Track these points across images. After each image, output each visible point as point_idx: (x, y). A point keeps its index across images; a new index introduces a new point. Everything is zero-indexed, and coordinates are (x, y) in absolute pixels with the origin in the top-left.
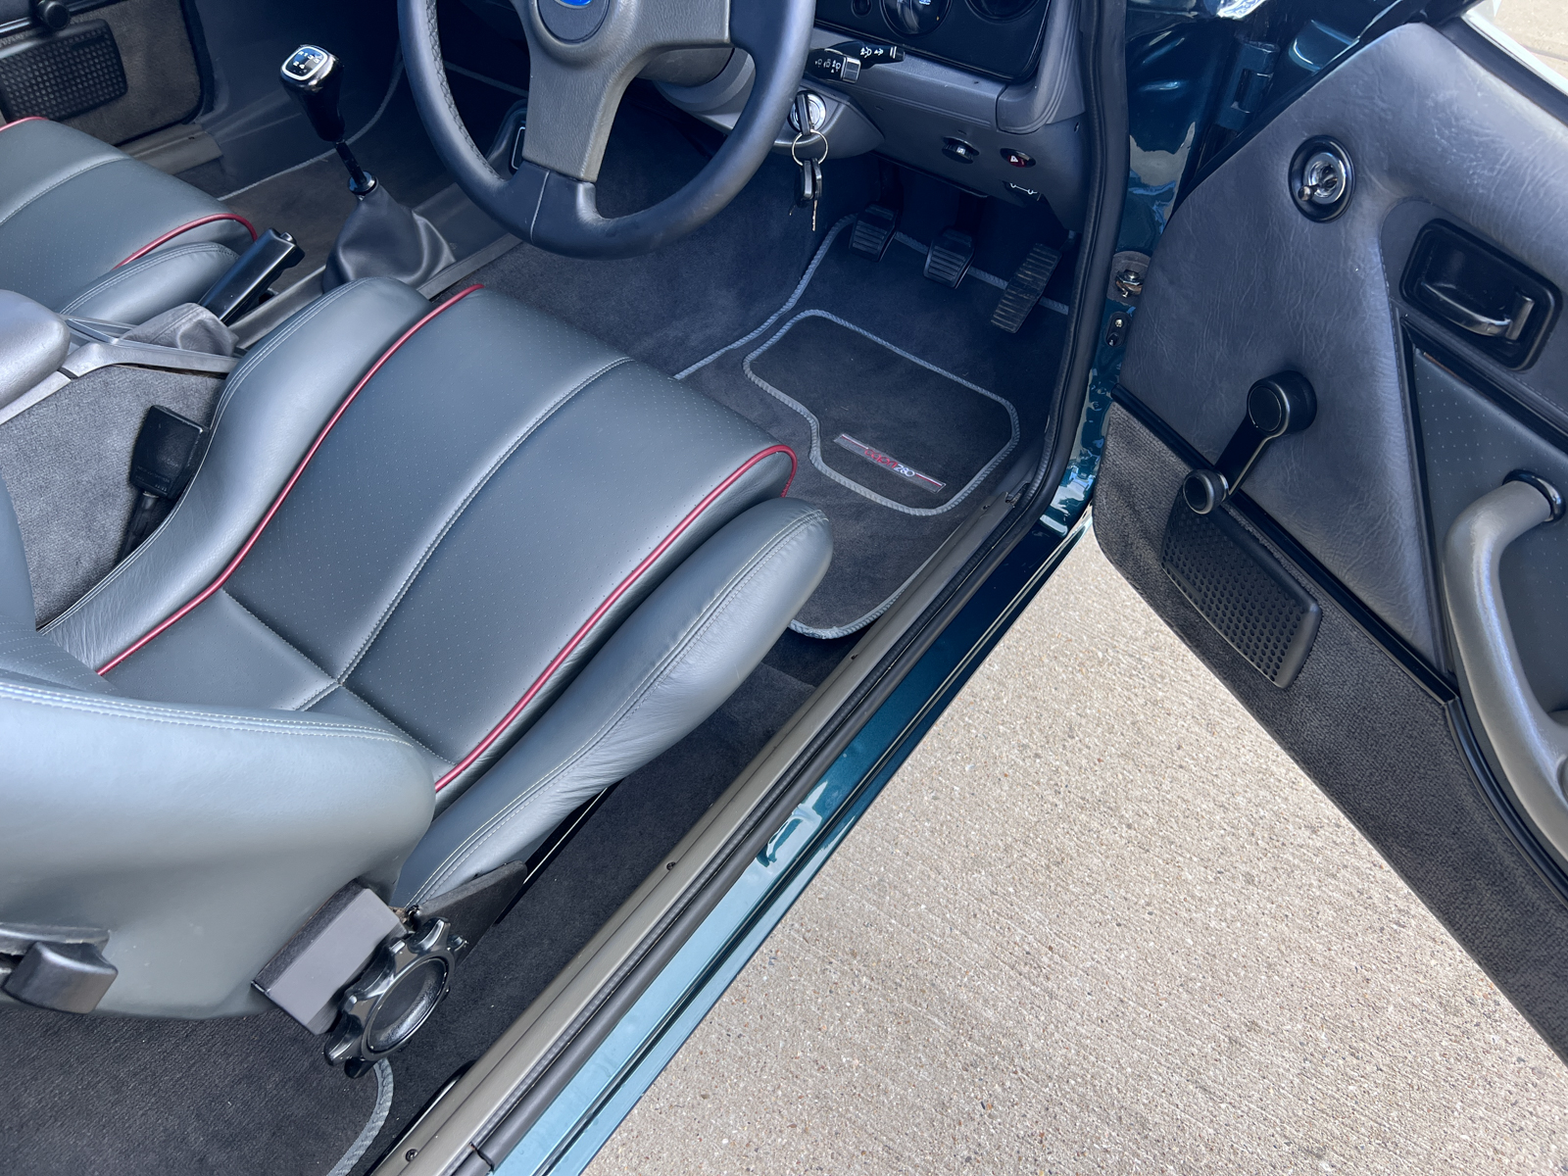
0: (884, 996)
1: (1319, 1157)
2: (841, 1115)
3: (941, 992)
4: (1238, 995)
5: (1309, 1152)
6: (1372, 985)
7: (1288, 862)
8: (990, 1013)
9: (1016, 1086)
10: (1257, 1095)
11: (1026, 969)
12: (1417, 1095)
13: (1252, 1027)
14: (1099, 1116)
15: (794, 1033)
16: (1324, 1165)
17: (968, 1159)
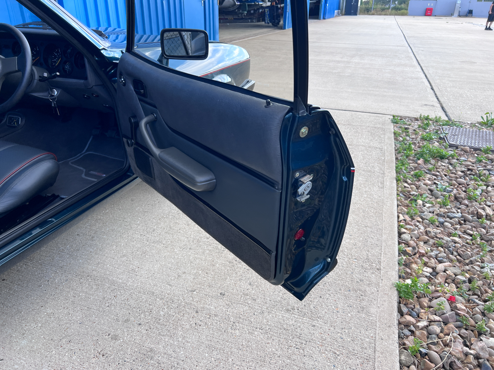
0: (94, 282)
1: (194, 291)
2: (77, 304)
3: (109, 279)
4: (183, 268)
5: (192, 291)
6: (214, 262)
7: (200, 245)
8: (120, 281)
9: (124, 292)
10: (182, 284)
11: (131, 272)
12: (219, 278)
13: (184, 273)
14: (143, 294)
15: (69, 292)
16: (195, 293)
17: (108, 306)
